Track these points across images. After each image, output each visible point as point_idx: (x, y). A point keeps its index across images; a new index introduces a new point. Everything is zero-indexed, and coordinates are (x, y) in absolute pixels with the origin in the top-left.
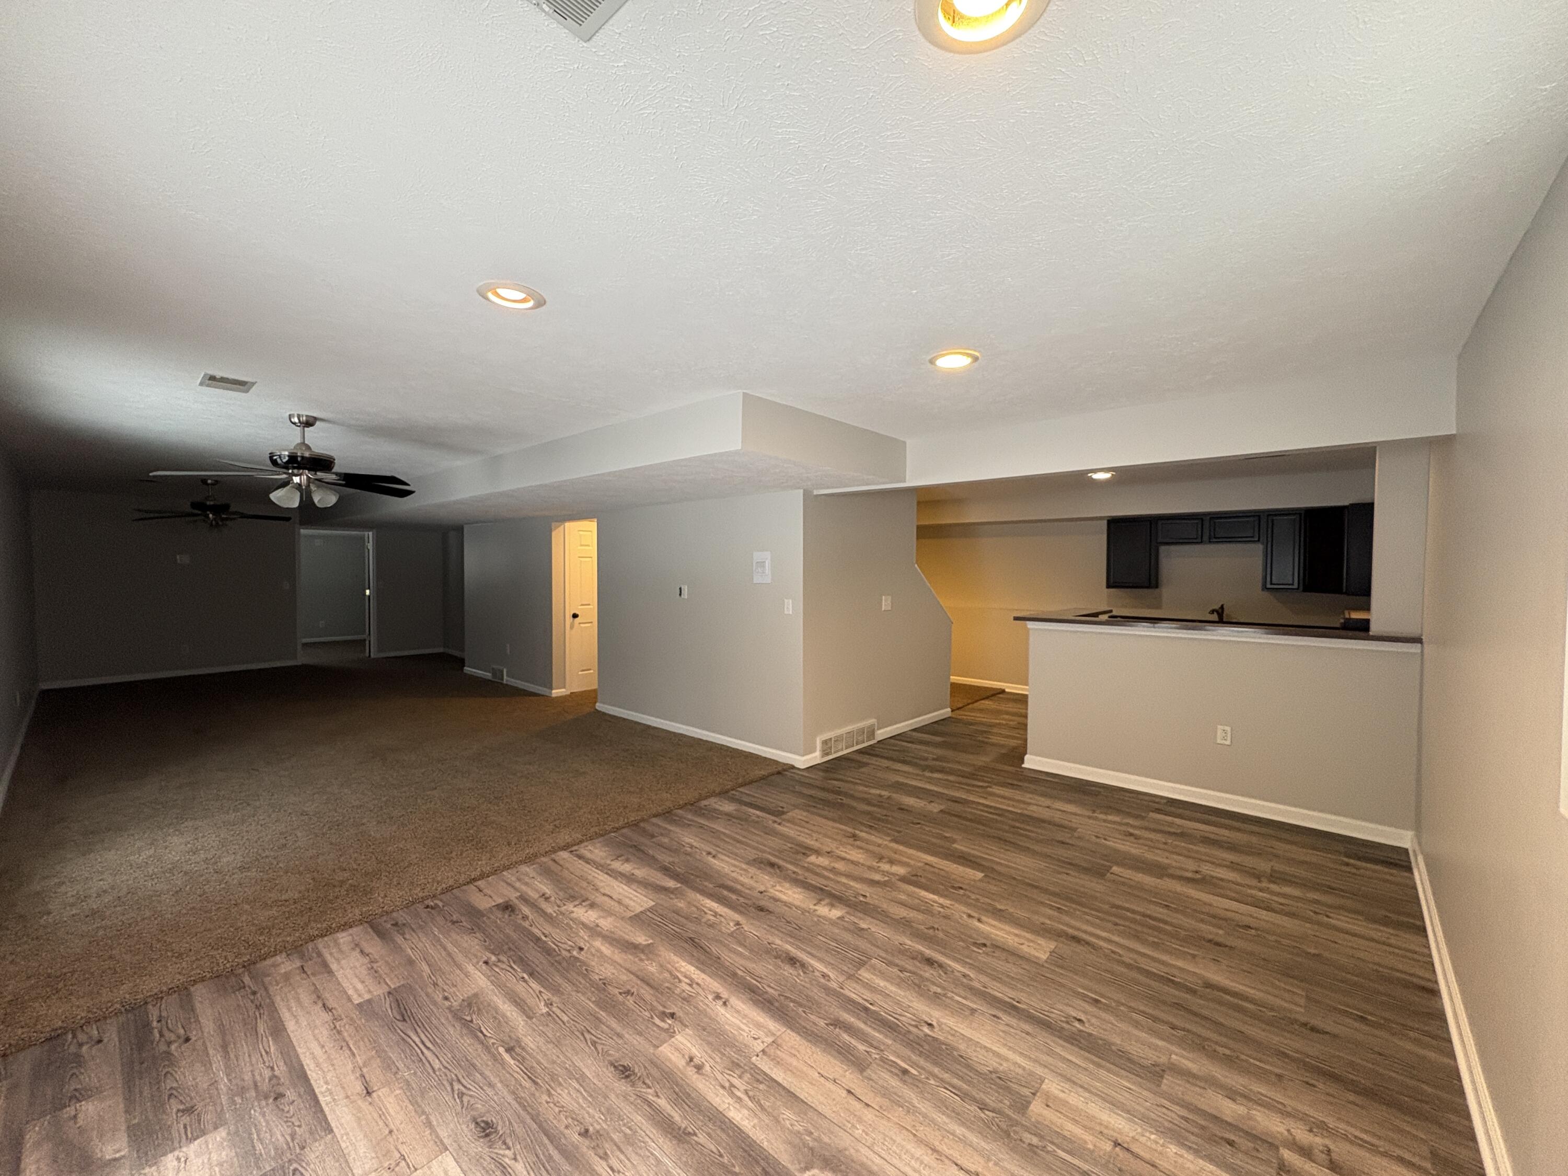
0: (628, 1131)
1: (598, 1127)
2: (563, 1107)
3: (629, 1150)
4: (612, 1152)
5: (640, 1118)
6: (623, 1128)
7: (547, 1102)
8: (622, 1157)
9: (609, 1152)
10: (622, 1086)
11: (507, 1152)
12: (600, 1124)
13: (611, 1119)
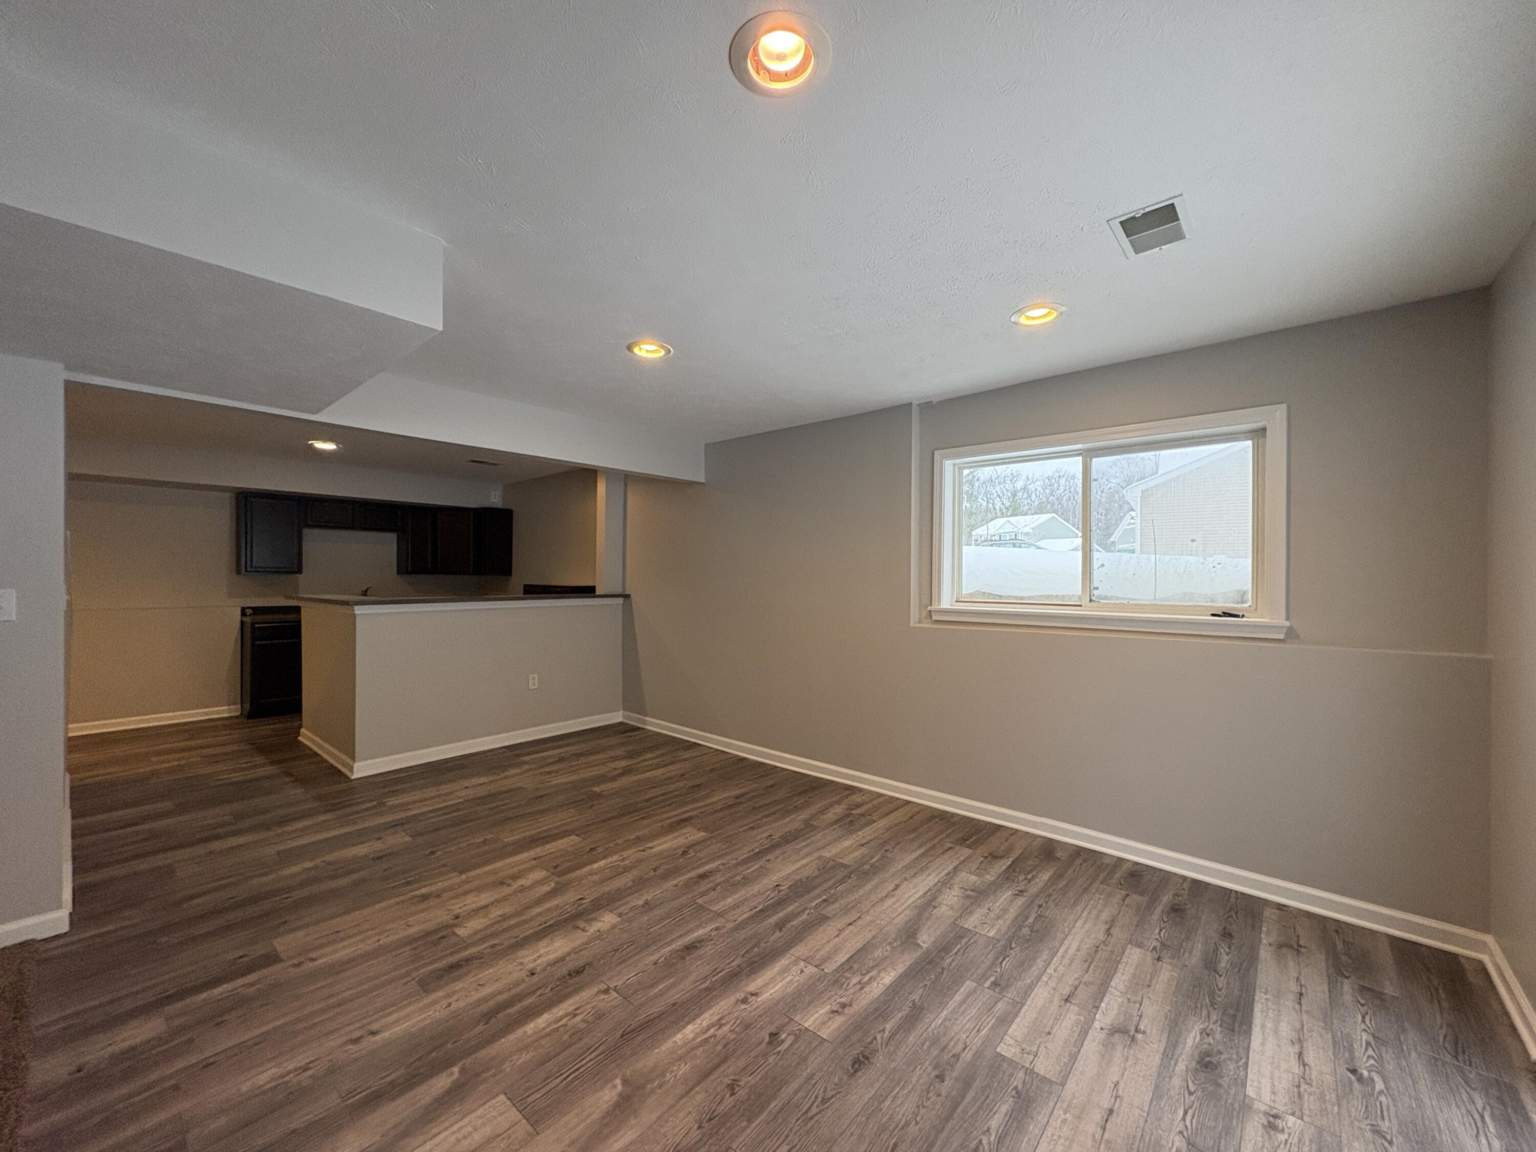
0: (927, 1044)
1: (930, 1069)
2: (918, 1106)
3: (945, 1040)
4: (951, 1051)
5: (911, 1039)
6: (925, 1048)
7: (917, 1123)
8: (952, 1044)
9: (951, 1054)
10: (880, 1060)
11: (984, 1142)
12: (927, 1068)
13: (919, 1059)
